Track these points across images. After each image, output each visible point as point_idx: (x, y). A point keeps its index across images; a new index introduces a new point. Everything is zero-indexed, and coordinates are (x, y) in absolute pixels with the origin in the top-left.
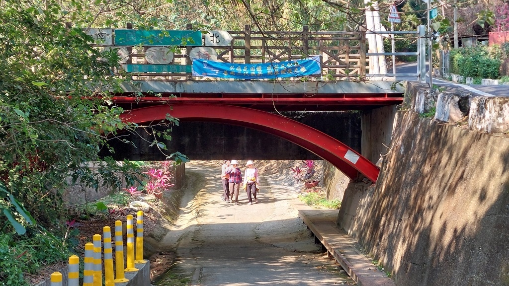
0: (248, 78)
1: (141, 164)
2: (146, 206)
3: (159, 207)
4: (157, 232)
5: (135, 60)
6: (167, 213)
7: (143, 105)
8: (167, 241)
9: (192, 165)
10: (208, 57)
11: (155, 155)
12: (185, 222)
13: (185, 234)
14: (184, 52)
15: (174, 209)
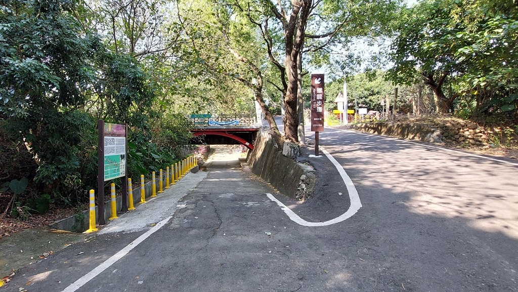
0: (222, 125)
1: (197, 146)
2: (199, 157)
3: (202, 157)
4: (202, 163)
5: (196, 121)
6: (205, 158)
7: (198, 132)
8: (204, 165)
9: (211, 146)
10: (212, 120)
11: (200, 143)
12: (209, 161)
13: (209, 164)
14: (207, 119)
15: (206, 157)
